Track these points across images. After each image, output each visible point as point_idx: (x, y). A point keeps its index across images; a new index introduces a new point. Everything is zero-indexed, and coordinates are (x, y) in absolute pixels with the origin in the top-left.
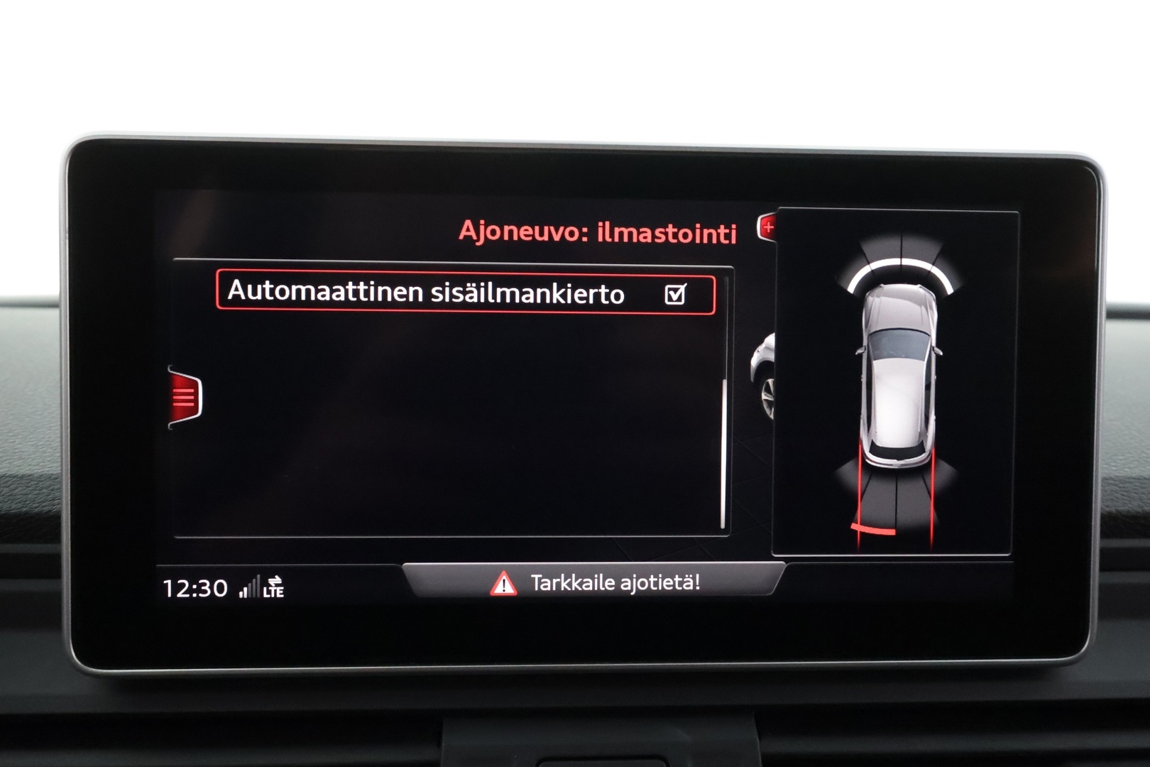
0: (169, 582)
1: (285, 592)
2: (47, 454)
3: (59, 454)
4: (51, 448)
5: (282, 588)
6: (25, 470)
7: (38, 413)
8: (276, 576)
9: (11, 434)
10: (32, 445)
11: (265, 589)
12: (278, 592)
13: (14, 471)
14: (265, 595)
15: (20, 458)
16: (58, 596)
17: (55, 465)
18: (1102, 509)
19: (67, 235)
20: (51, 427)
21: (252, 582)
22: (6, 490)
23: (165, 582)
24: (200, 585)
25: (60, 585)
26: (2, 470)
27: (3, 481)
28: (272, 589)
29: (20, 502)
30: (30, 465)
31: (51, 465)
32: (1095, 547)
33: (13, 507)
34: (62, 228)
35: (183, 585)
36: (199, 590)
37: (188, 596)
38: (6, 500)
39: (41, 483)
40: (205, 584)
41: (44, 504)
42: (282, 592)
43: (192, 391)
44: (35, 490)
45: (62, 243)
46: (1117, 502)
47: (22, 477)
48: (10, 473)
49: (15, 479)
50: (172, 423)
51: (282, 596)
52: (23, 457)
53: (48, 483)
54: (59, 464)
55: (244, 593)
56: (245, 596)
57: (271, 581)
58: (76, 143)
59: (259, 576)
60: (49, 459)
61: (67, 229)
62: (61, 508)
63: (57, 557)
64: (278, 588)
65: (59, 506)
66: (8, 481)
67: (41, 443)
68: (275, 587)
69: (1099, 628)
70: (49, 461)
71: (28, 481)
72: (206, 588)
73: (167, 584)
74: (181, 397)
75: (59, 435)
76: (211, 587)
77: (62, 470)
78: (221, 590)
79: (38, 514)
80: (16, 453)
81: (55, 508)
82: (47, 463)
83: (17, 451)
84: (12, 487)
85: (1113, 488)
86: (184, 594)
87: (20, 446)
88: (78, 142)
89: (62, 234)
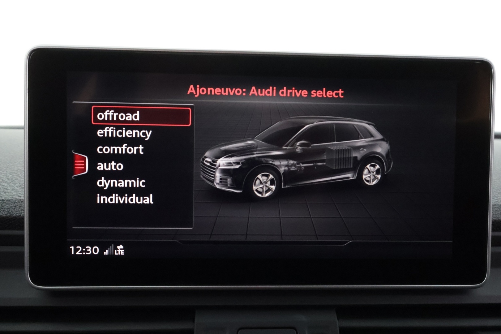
0: (72, 247)
1: (125, 252)
2: (18, 190)
3: (24, 191)
4: (21, 188)
5: (123, 250)
6: (9, 197)
7: (15, 173)
8: (121, 245)
10: (12, 187)
11: (116, 251)
12: (122, 252)
13: (4, 198)
14: (116, 254)
15: (7, 192)
16: (23, 254)
17: (22, 195)
18: (492, 218)
19: (27, 91)
20: (21, 179)
21: (110, 248)
23: (71, 247)
24: (86, 249)
25: (24, 249)
28: (119, 251)
29: (6, 212)
30: (11, 195)
31: (20, 196)
32: (489, 235)
33: (3, 214)
34: (25, 88)
35: (79, 249)
36: (86, 251)
37: (81, 254)
39: (16, 203)
40: (89, 249)
41: (17, 213)
43: (83, 161)
44: (13, 206)
45: (25, 95)
46: (498, 215)
47: (8, 200)
48: (2, 199)
49: (4, 201)
50: (74, 176)
51: (123, 254)
52: (8, 192)
53: (19, 203)
54: (24, 195)
55: (106, 253)
56: (107, 254)
57: (118, 247)
59: (113, 245)
60: (20, 193)
61: (28, 89)
63: (23, 236)
65: (24, 214)
67: (16, 186)
69: (491, 272)
70: (20, 194)
71: (10, 202)
72: (89, 250)
74: (78, 165)
76: (92, 250)
77: (25, 198)
78: (96, 251)
79: (15, 217)
80: (5, 190)
81: (22, 215)
82: (19, 195)
83: (5, 189)
84: (3, 205)
85: (497, 209)
86: (79, 252)
87: (7, 187)
88: (33, 49)
89: (25, 90)
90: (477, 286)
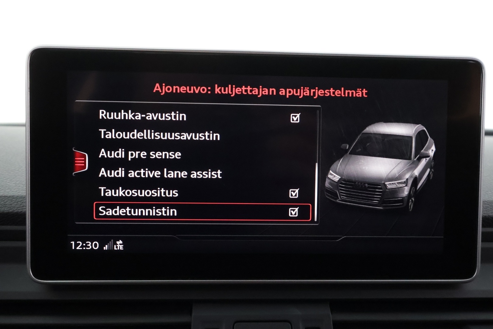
0: (73, 242)
1: (124, 247)
2: (20, 187)
3: (25, 187)
4: (22, 184)
5: (123, 246)
6: (11, 194)
7: (17, 170)
8: (120, 240)
9: (5, 179)
10: (14, 183)
11: (115, 246)
12: (121, 247)
13: (6, 194)
14: (115, 249)
16: (24, 249)
17: (24, 192)
18: (482, 215)
19: (29, 90)
20: (22, 175)
21: (109, 243)
22: (3, 202)
23: (71, 242)
24: (87, 244)
25: (26, 244)
26: (1, 194)
27: (1, 199)
28: (118, 246)
29: (9, 208)
30: (13, 192)
31: (22, 192)
32: (479, 231)
33: (5, 210)
34: (27, 87)
35: (79, 244)
36: (86, 246)
38: (2, 207)
39: (18, 199)
40: (89, 244)
41: (19, 208)
42: (122, 247)
43: (83, 159)
44: (15, 202)
45: (27, 93)
46: (489, 212)
47: (10, 197)
48: (4, 195)
49: (6, 198)
50: (74, 173)
51: (123, 249)
52: (10, 188)
53: (21, 199)
54: (25, 191)
55: (106, 248)
56: (107, 249)
57: (118, 243)
58: (33, 50)
59: (112, 240)
60: (21, 189)
61: (29, 87)
62: (26, 210)
63: (24, 232)
64: (121, 246)
65: (25, 210)
66: (3, 199)
67: (18, 182)
68: (119, 245)
69: (481, 266)
70: (21, 190)
71: (12, 199)
73: (72, 243)
74: (78, 161)
75: (25, 179)
76: (92, 245)
77: (26, 194)
78: (96, 246)
79: (16, 213)
80: (7, 186)
81: (24, 210)
82: (20, 191)
83: (7, 185)
84: (5, 201)
85: (487, 205)
86: (80, 248)
87: (9, 184)
88: (34, 49)
89: (27, 89)
90: (468, 280)
